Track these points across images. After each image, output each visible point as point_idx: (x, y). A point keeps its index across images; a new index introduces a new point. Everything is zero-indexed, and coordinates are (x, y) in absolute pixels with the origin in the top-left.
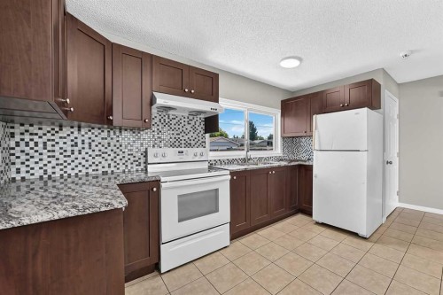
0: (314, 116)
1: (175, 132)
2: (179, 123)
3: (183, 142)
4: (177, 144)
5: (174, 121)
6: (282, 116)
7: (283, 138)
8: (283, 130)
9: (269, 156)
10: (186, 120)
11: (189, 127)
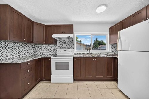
0: (119, 32)
1: (65, 45)
2: (65, 42)
3: (67, 47)
4: (65, 48)
5: (64, 41)
6: (110, 35)
7: (111, 45)
8: (110, 41)
9: (102, 52)
10: (68, 41)
11: (68, 43)
